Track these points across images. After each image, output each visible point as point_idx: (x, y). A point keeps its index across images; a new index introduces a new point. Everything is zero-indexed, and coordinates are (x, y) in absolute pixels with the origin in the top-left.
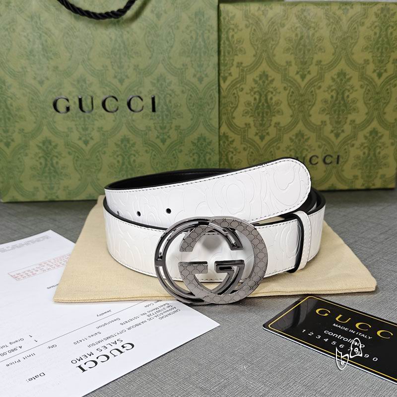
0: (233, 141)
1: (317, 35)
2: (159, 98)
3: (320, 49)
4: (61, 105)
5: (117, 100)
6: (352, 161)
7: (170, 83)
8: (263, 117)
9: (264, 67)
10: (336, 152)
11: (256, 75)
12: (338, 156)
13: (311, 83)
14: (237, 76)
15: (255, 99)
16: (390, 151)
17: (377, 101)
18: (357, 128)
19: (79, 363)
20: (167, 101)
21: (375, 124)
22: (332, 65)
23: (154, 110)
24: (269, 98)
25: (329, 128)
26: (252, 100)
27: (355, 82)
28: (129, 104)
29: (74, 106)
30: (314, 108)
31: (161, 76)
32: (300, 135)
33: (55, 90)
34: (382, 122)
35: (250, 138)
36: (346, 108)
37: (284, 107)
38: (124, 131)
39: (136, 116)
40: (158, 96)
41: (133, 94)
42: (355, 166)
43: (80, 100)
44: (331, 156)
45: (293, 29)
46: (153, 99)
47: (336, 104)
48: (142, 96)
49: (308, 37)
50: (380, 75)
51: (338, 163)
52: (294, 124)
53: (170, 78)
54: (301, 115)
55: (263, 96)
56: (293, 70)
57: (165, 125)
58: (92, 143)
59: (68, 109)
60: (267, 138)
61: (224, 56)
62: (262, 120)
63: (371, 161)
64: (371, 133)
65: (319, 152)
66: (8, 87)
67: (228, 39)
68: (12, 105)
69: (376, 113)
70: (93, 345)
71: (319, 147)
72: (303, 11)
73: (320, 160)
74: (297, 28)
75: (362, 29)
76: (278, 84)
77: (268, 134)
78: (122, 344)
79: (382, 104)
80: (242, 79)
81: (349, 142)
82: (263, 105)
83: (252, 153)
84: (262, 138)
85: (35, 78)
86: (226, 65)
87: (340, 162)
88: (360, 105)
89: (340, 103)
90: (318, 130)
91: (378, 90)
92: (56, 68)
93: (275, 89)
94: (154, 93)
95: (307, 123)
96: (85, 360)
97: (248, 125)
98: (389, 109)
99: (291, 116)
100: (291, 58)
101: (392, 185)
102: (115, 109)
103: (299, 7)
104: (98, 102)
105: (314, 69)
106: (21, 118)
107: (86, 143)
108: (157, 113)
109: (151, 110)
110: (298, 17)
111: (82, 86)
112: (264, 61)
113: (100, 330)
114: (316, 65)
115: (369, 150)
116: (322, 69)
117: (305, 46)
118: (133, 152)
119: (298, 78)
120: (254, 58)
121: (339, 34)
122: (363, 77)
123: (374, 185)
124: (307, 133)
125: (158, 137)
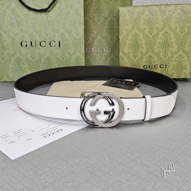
0: (124, 59)
1: (156, 17)
2: (62, 42)
3: (157, 23)
4: (24, 44)
5: (45, 42)
6: (171, 67)
7: (66, 36)
8: (135, 49)
9: (136, 30)
10: (165, 63)
11: (132, 33)
12: (166, 65)
13: (154, 36)
14: (126, 34)
15: (132, 43)
16: (188, 63)
17: (181, 43)
18: (173, 54)
19: (44, 135)
20: (65, 43)
21: (181, 52)
22: (162, 29)
23: (60, 46)
24: (138, 42)
25: (162, 54)
26: (131, 43)
27: (172, 36)
28: (50, 44)
29: (29, 45)
30: (156, 46)
31: (62, 33)
32: (150, 56)
33: (21, 38)
34: (184, 51)
35: (130, 58)
36: (169, 45)
37: (144, 45)
38: (48, 54)
39: (53, 48)
40: (61, 41)
41: (52, 40)
42: (173, 69)
43: (31, 42)
44: (163, 65)
45: (147, 15)
46: (59, 42)
47: (164, 44)
48: (55, 41)
49: (153, 18)
50: (182, 33)
51: (166, 68)
52: (148, 52)
53: (66, 34)
54: (150, 49)
55: (135, 41)
56: (147, 32)
57: (64, 52)
58: (36, 59)
59: (26, 46)
60: (137, 58)
61: (121, 26)
62: (135, 51)
63: (180, 67)
64: (179, 56)
65: (158, 63)
66: (3, 37)
67: (121, 20)
68: (4, 44)
69: (181, 48)
70: (48, 130)
71: (158, 61)
72: (150, 8)
73: (159, 66)
74: (148, 15)
75: (174, 15)
76: (141, 36)
77: (138, 56)
78: (58, 130)
79: (183, 44)
80: (128, 35)
81: (170, 59)
82: (135, 45)
83: (132, 63)
84: (135, 58)
85: (13, 34)
86: (121, 30)
87: (167, 67)
88: (174, 44)
89: (166, 44)
90: (157, 54)
91: (181, 39)
92: (22, 30)
93: (140, 39)
94: (60, 40)
95: (153, 52)
96: (46, 135)
97: (130, 53)
98: (186, 46)
99: (147, 49)
100: (146, 27)
101: (189, 77)
102: (45, 46)
103: (149, 7)
104: (38, 43)
105: (155, 31)
106: (8, 49)
107: (33, 59)
108: (60, 47)
109: (59, 46)
110: (148, 11)
111: (32, 37)
112: (136, 28)
113: (49, 126)
114: (156, 29)
115: (179, 62)
116: (158, 31)
117: (151, 22)
118: (52, 62)
119: (149, 34)
120: (132, 27)
121: (165, 17)
122: (175, 33)
123: (181, 77)
124: (153, 56)
125: (61, 57)
